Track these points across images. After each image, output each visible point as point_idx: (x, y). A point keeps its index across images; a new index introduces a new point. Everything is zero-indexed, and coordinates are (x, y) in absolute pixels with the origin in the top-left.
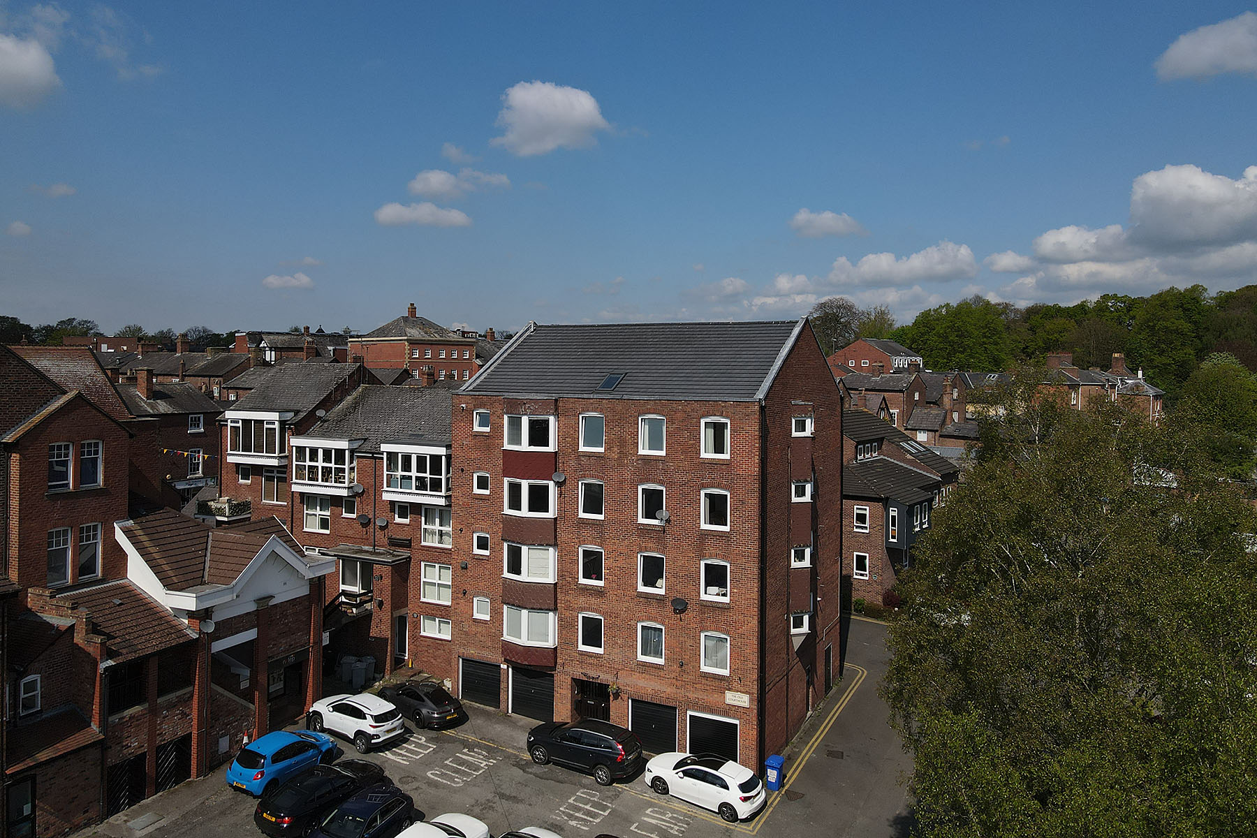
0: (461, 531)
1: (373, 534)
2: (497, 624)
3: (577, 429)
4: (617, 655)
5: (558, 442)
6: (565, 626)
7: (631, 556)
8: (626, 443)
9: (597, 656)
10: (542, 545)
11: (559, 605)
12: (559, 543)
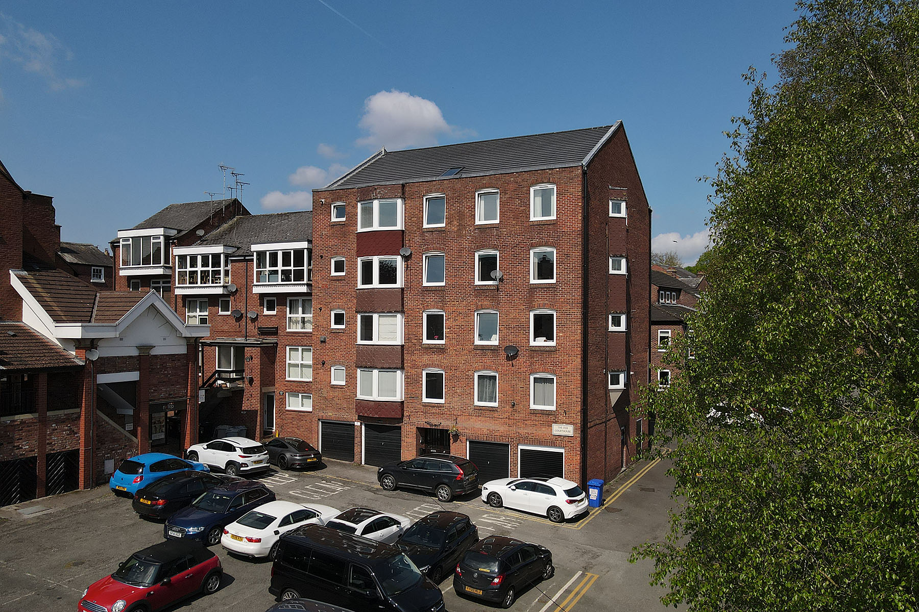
0: (321, 310)
1: (245, 327)
2: (351, 388)
3: (421, 209)
4: (456, 403)
5: (405, 223)
6: (411, 383)
7: (468, 315)
8: (465, 216)
9: (439, 406)
10: (391, 312)
11: (405, 365)
12: (406, 310)
